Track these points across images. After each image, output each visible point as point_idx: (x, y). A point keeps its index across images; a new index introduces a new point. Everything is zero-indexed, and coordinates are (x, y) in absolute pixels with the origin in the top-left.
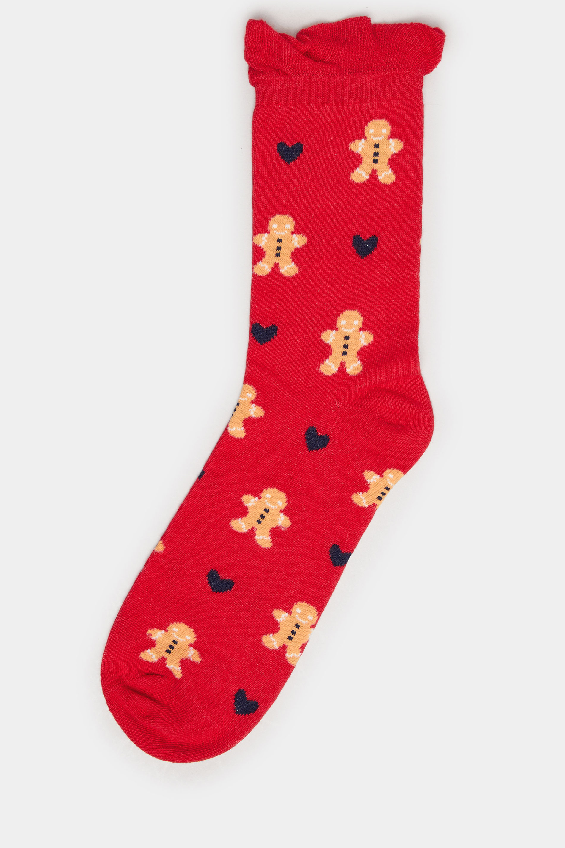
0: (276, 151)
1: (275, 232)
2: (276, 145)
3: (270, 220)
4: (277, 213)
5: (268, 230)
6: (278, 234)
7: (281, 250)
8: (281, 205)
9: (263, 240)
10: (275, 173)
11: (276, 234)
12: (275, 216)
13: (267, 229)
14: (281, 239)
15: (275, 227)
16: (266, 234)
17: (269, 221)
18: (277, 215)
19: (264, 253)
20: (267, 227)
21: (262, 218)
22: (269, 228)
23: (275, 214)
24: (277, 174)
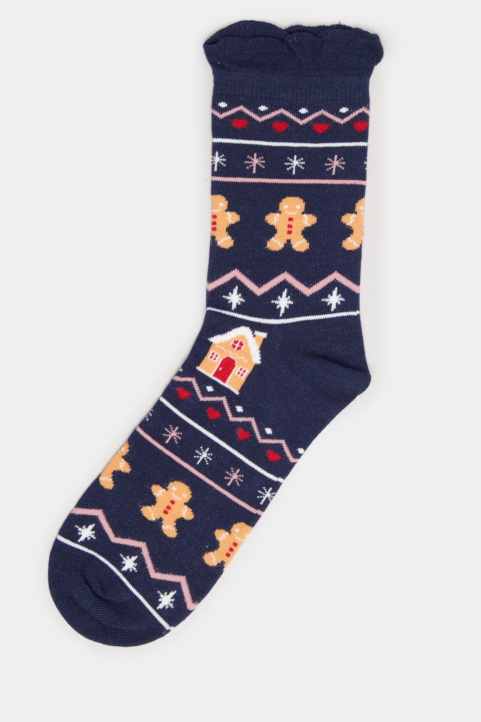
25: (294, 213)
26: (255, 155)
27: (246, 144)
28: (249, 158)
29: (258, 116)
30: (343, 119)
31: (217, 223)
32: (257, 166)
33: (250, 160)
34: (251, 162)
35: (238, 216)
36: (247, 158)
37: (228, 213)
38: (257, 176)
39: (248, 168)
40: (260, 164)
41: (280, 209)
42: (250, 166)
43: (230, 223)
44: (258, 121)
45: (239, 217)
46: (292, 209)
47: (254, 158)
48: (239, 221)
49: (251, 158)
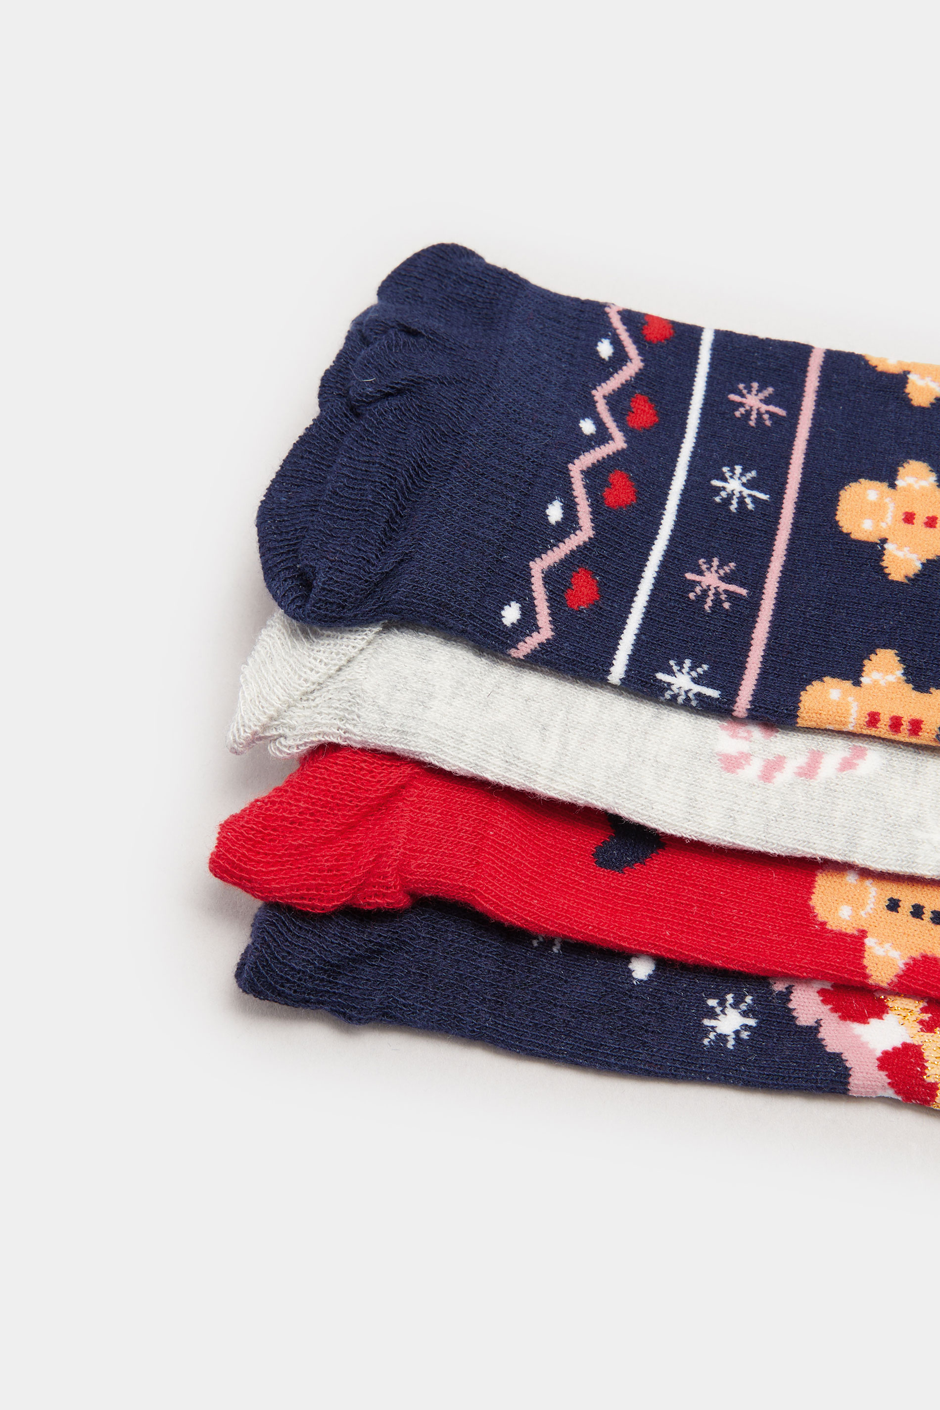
0: (617, 875)
1: (864, 916)
2: (599, 870)
3: (823, 924)
4: (806, 901)
5: (856, 933)
6: (872, 906)
7: (923, 907)
8: (783, 887)
9: (884, 954)
10: (685, 889)
11: (871, 912)
12: (814, 908)
13: (852, 936)
14: (889, 900)
15: (850, 913)
16: (866, 941)
17: (828, 927)
18: (811, 903)
19: (925, 957)
20: (846, 935)
21: (815, 948)
22: (849, 931)
23: (808, 907)
24: (686, 884)
25: (891, 507)
26: (689, 576)
27: (649, 594)
28: (697, 596)
29: (574, 533)
30: (631, 360)
31: (894, 714)
32: (725, 579)
33: (705, 592)
34: (711, 593)
35: (879, 655)
36: (693, 601)
37: (864, 680)
38: (757, 587)
39: (726, 605)
40: (722, 572)
41: (874, 538)
42: (723, 597)
43: (899, 679)
44: (590, 538)
45: (882, 650)
46: (877, 510)
47: (699, 583)
48: (897, 652)
49: (698, 589)
